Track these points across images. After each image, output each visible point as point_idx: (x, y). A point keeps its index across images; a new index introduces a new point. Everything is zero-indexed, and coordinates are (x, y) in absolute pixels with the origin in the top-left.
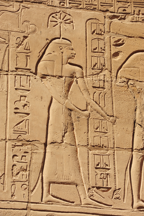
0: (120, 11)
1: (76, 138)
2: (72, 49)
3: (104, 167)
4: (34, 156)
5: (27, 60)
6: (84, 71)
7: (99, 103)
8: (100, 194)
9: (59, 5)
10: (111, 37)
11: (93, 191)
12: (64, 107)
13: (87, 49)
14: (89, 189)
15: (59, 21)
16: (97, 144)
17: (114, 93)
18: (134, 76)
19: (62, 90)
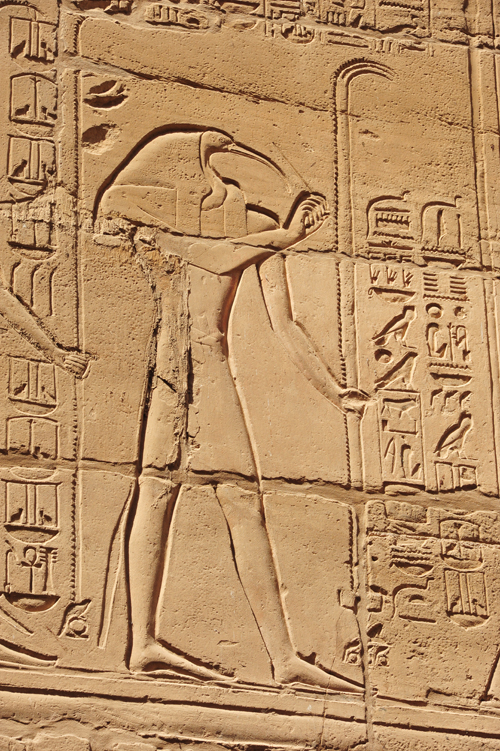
3: (37, 525)
7: (29, 303)
8: (17, 616)
10: (78, 71)
16: (17, 445)
17: (83, 267)
18: (155, 215)
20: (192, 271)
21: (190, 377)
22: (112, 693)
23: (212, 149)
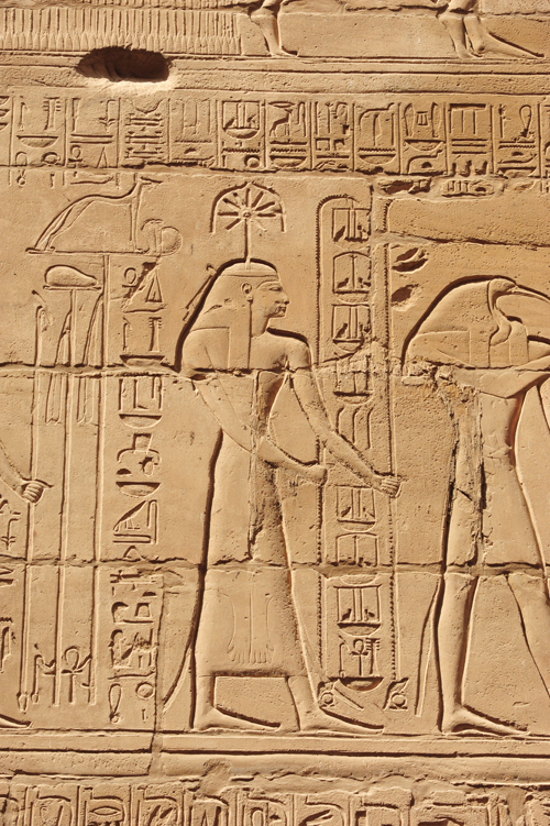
0: (414, 167)
1: (287, 544)
2: (279, 289)
3: (363, 621)
4: (172, 602)
5: (153, 330)
6: (312, 351)
7: (351, 440)
8: (350, 696)
9: (242, 166)
10: (387, 245)
11: (333, 691)
12: (254, 458)
13: (319, 286)
14: (322, 684)
15: (243, 210)
16: (345, 558)
17: (394, 406)
18: (452, 355)
19: (248, 410)
20: (484, 398)
21: (484, 487)
22: (428, 752)
23: (498, 294)
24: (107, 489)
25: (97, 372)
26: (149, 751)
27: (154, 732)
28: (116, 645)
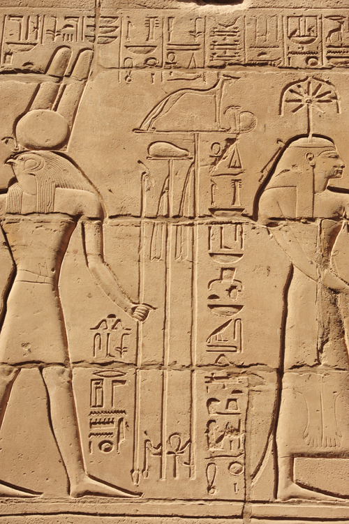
2: (337, 157)
4: (256, 398)
5: (235, 189)
9: (304, 65)
12: (320, 286)
15: (306, 98)
19: (314, 249)
24: (201, 310)
25: (191, 222)
26: (241, 517)
27: (244, 501)
28: (211, 432)
